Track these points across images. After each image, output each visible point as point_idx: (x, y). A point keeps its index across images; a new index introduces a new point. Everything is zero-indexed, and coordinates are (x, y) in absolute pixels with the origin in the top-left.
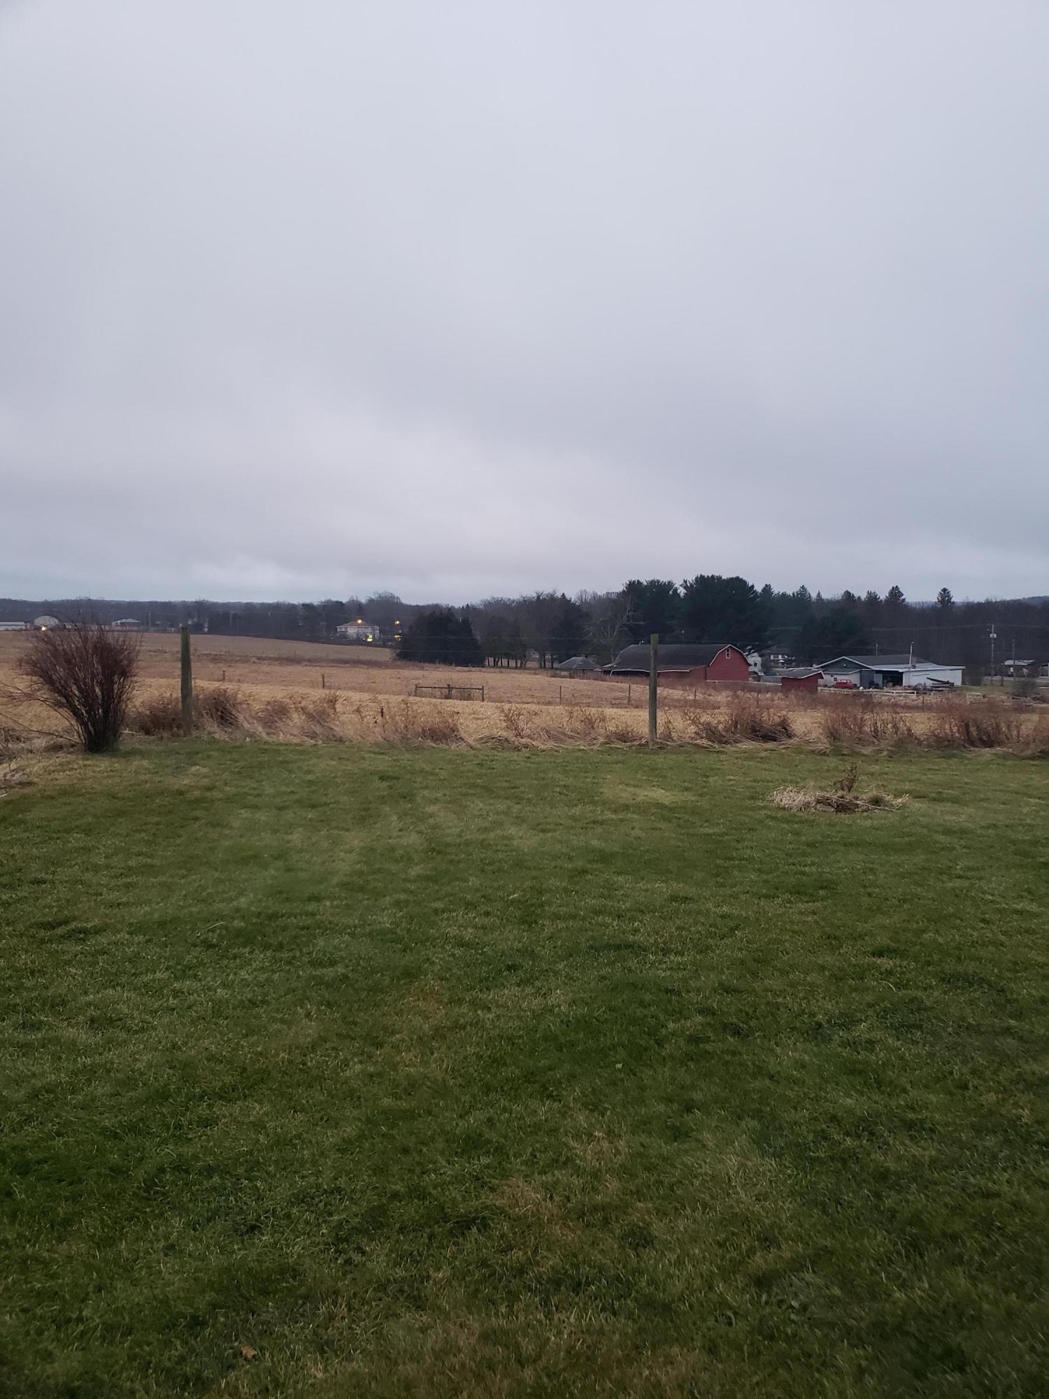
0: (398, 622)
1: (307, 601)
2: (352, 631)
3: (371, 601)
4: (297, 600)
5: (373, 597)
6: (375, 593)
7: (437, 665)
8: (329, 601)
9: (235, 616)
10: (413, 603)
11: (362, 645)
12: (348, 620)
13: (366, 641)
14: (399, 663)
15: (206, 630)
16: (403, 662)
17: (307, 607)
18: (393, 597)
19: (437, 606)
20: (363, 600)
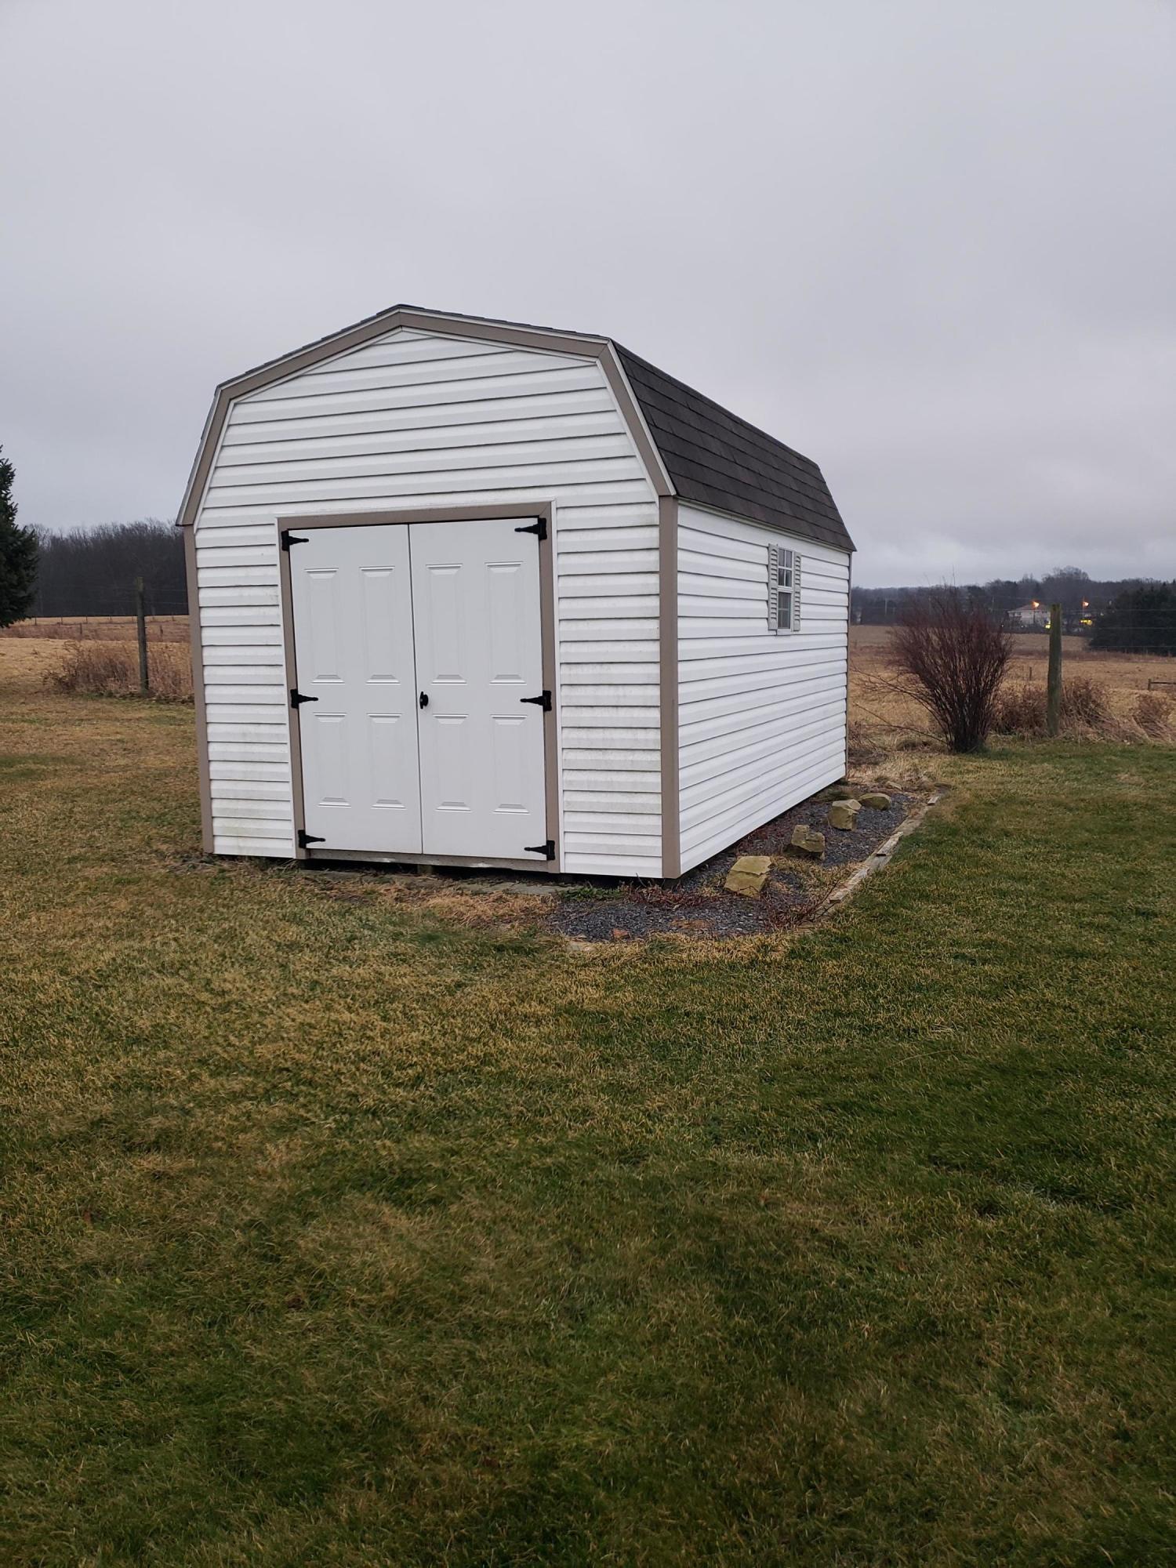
0: (1087, 604)
1: (972, 583)
2: (1026, 616)
3: (1049, 580)
4: (960, 582)
5: (1052, 574)
6: (1055, 569)
7: (1147, 656)
8: (997, 582)
9: (891, 604)
10: (1104, 580)
11: (1041, 633)
12: (1024, 603)
13: (1044, 628)
14: (1095, 654)
15: (859, 620)
16: (1102, 653)
17: (973, 590)
18: (1078, 573)
19: (1137, 582)
20: (1039, 579)
